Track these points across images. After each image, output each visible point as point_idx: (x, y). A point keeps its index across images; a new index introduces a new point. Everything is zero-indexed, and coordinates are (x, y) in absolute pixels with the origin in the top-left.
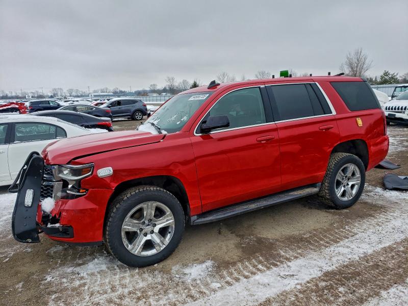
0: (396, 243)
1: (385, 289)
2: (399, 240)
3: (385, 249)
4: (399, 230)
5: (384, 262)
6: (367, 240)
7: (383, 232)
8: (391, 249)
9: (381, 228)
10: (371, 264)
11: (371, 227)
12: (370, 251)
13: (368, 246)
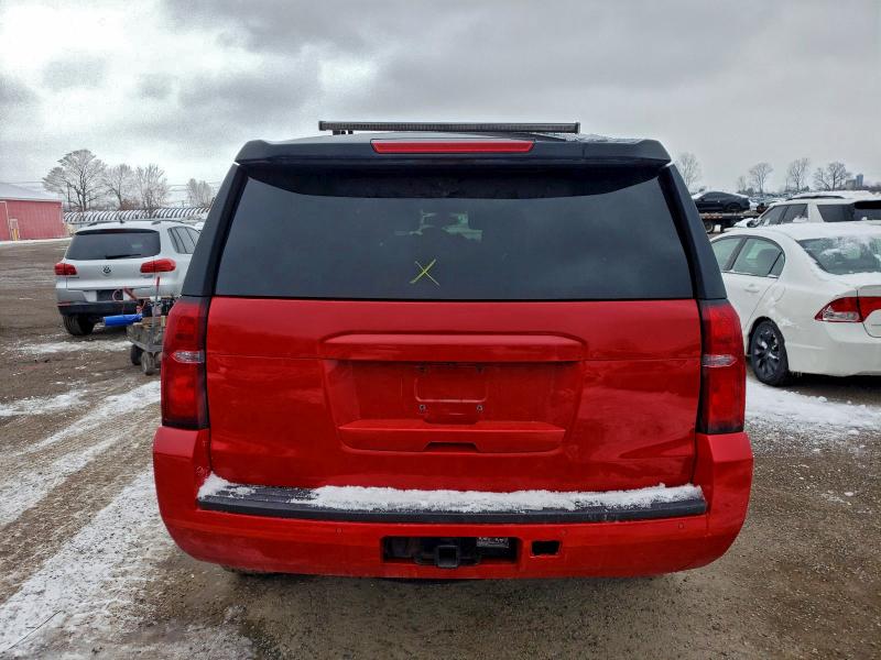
0: (88, 521)
1: (90, 463)
2: (85, 529)
3: (105, 503)
4: (88, 554)
5: (100, 486)
6: (141, 504)
7: (118, 532)
8: (95, 507)
9: (128, 540)
10: (118, 478)
11: (149, 533)
12: (127, 490)
13: (133, 495)
